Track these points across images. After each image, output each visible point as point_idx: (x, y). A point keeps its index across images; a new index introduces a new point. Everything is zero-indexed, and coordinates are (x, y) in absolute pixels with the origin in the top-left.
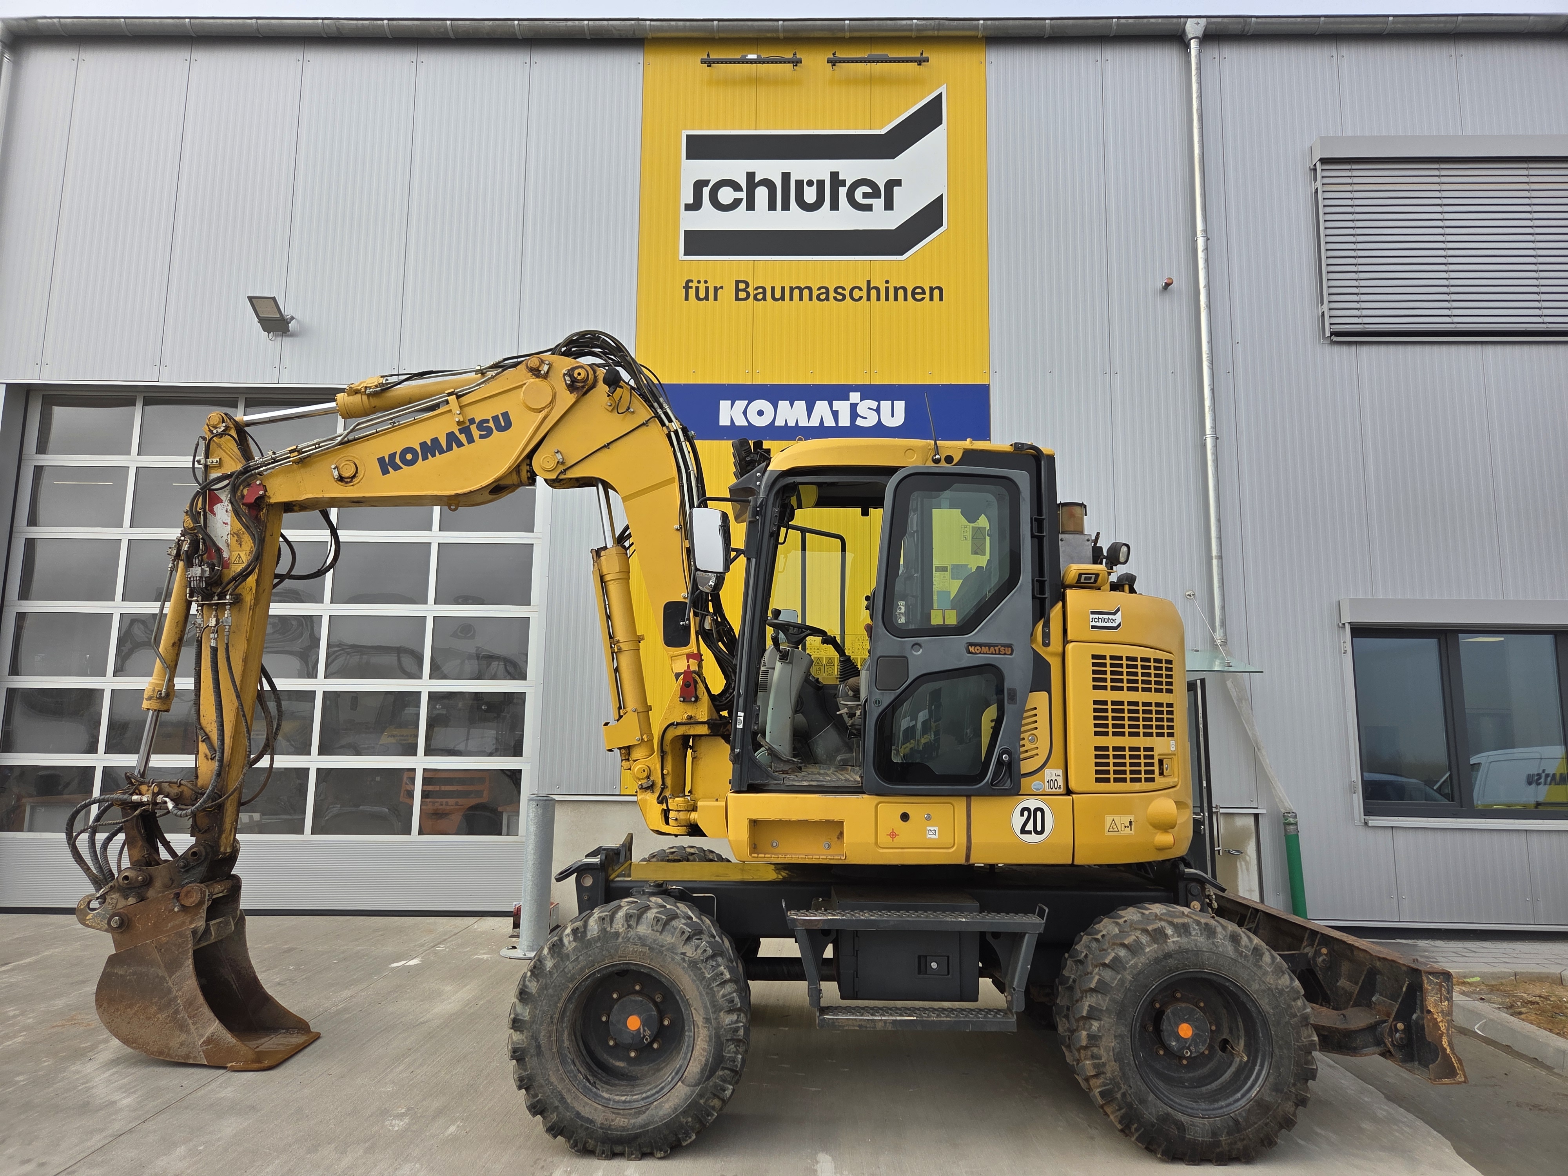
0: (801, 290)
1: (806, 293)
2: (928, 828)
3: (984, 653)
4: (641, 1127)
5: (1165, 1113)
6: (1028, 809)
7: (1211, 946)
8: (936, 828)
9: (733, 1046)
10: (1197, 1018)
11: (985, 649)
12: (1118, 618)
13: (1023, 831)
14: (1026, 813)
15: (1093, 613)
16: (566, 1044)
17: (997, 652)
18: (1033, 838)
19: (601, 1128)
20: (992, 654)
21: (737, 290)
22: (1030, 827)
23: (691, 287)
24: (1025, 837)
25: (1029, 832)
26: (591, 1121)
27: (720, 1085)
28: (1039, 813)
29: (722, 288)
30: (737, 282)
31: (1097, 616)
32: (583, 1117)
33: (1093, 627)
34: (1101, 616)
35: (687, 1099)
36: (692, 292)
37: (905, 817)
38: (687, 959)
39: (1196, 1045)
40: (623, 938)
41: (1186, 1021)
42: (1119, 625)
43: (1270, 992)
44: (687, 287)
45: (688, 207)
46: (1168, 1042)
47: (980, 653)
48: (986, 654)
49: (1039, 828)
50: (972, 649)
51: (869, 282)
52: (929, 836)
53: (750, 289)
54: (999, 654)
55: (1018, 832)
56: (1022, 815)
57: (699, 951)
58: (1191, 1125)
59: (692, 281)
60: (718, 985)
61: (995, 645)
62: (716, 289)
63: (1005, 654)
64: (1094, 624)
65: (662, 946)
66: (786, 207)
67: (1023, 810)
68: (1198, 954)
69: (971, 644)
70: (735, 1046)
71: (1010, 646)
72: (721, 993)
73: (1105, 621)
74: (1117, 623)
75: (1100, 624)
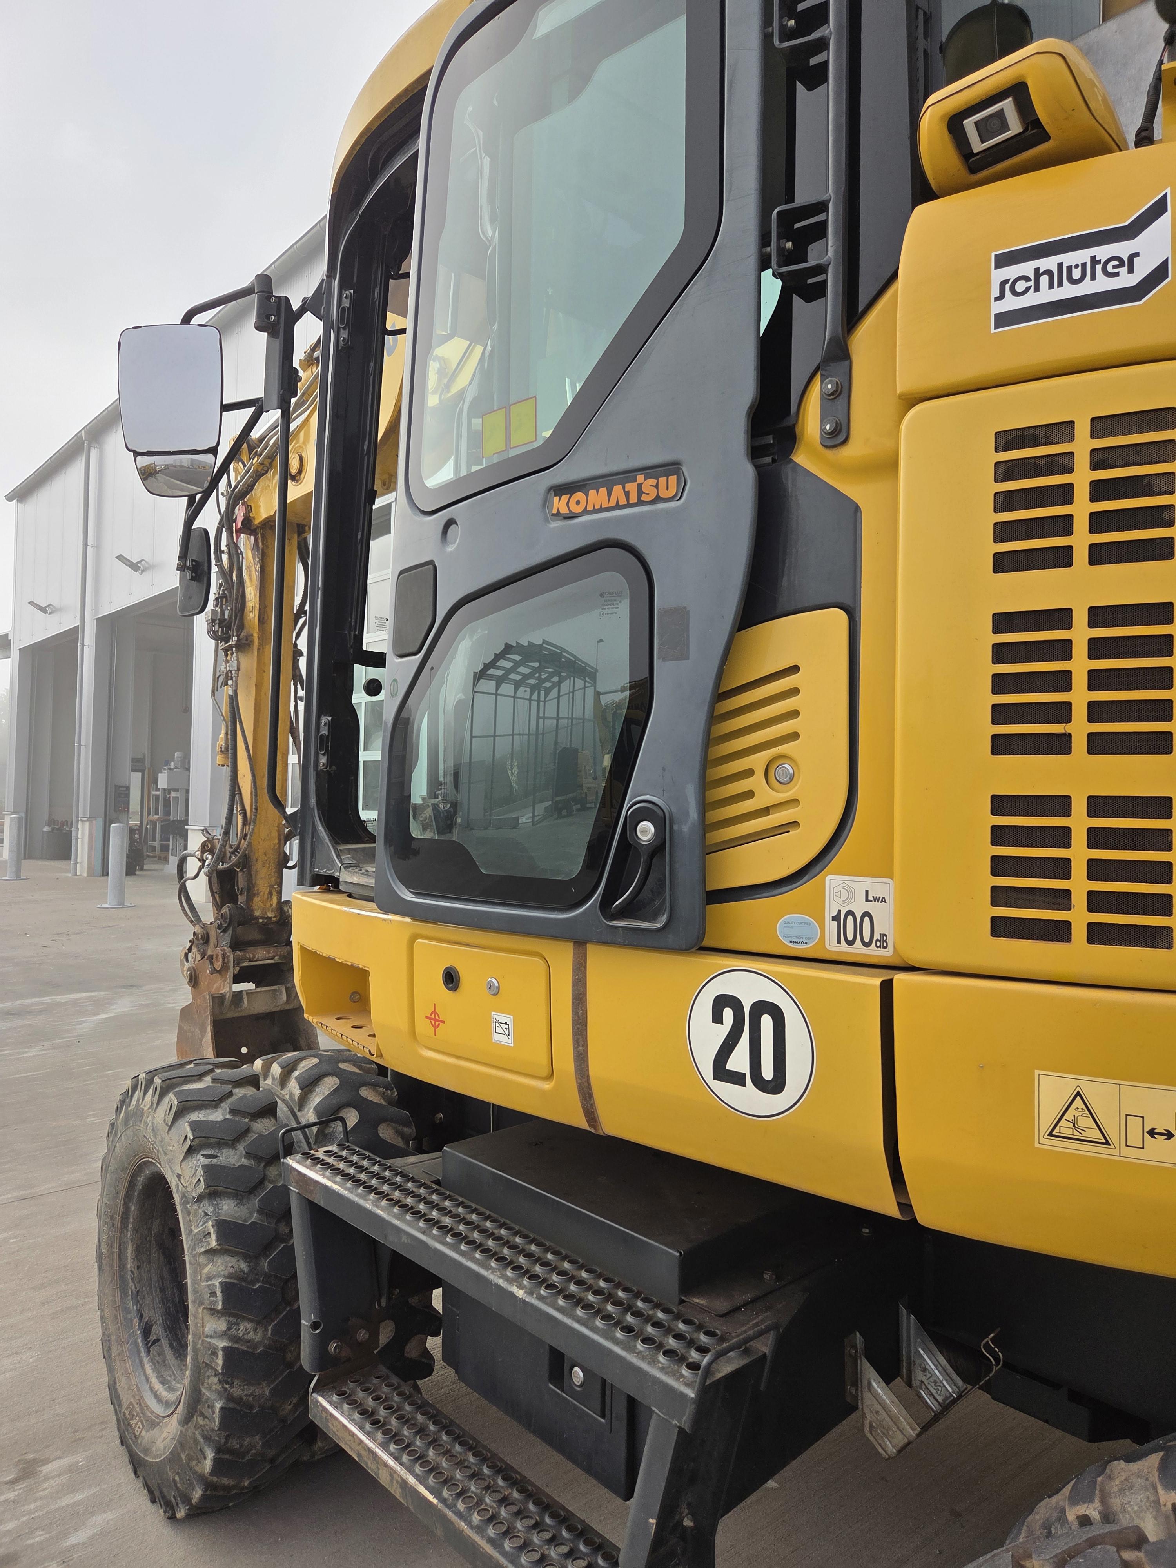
2: (496, 1016)
3: (595, 511)
6: (735, 1003)
8: (509, 1019)
11: (597, 497)
12: (1155, 244)
13: (721, 1072)
14: (728, 1014)
15: (1003, 261)
17: (633, 499)
18: (749, 1099)
20: (618, 507)
22: (739, 1061)
24: (724, 1089)
25: (737, 1079)
28: (767, 1022)
31: (1027, 268)
33: (1003, 320)
34: (1049, 263)
35: (173, 1440)
37: (451, 979)
42: (1160, 273)
47: (585, 512)
48: (602, 510)
49: (768, 1072)
50: (560, 504)
52: (497, 1037)
54: (640, 503)
55: (707, 1070)
56: (718, 1018)
61: (627, 475)
63: (658, 499)
64: (1011, 303)
67: (722, 1002)
69: (562, 490)
71: (672, 468)
73: (1076, 274)
74: (1143, 268)
75: (1046, 295)
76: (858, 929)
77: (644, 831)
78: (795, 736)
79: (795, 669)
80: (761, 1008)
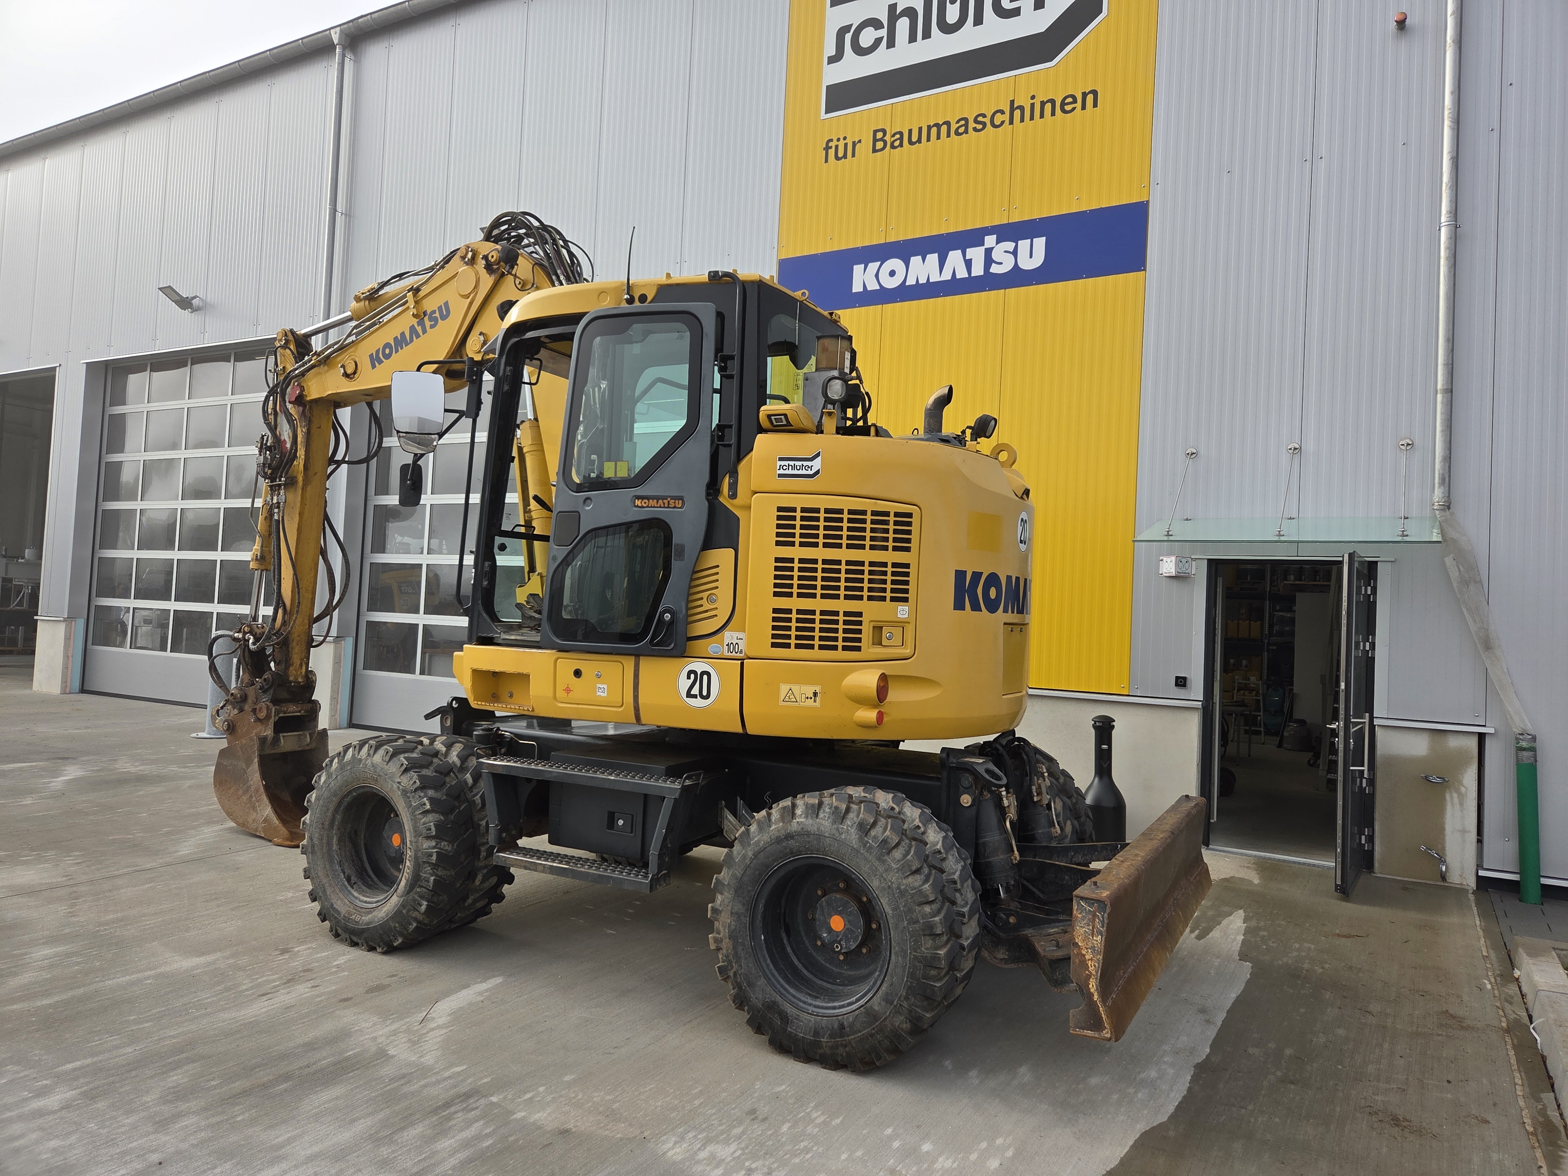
0: (938, 126)
1: (944, 129)
2: (599, 685)
3: (651, 507)
4: (368, 924)
5: (771, 1001)
6: (695, 672)
7: (835, 832)
8: (605, 686)
9: (429, 868)
10: (850, 912)
11: (653, 503)
12: (817, 464)
13: (689, 695)
14: (692, 676)
15: (781, 459)
16: (335, 847)
17: (666, 505)
18: (698, 702)
19: (343, 919)
20: (660, 507)
21: (875, 140)
22: (696, 691)
23: (831, 147)
24: (691, 701)
25: (695, 696)
26: (339, 913)
27: (418, 900)
28: (705, 677)
29: (860, 141)
30: (875, 132)
31: (786, 463)
32: (334, 908)
33: (780, 476)
34: (792, 463)
35: (395, 907)
36: (832, 152)
37: (578, 673)
38: (401, 787)
39: (847, 941)
40: (363, 764)
41: (839, 913)
42: (818, 472)
43: (890, 891)
44: (827, 148)
45: (832, 60)
46: (819, 933)
47: (648, 507)
48: (654, 507)
49: (705, 693)
50: (638, 502)
51: (1012, 102)
52: (599, 693)
53: (887, 138)
54: (668, 507)
55: (684, 695)
56: (689, 678)
57: (411, 783)
58: (795, 1019)
59: (831, 140)
60: (421, 813)
61: (664, 498)
62: (854, 144)
63: (675, 507)
64: (782, 472)
65: (386, 775)
66: (927, 35)
67: (690, 672)
68: (820, 838)
69: (638, 497)
70: (431, 869)
71: (681, 498)
72: (423, 821)
73: (798, 468)
74: (814, 470)
75: (790, 472)
76: (734, 648)
77: (667, 617)
78: (717, 588)
79: (718, 566)
80: (703, 673)
